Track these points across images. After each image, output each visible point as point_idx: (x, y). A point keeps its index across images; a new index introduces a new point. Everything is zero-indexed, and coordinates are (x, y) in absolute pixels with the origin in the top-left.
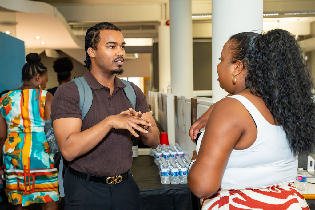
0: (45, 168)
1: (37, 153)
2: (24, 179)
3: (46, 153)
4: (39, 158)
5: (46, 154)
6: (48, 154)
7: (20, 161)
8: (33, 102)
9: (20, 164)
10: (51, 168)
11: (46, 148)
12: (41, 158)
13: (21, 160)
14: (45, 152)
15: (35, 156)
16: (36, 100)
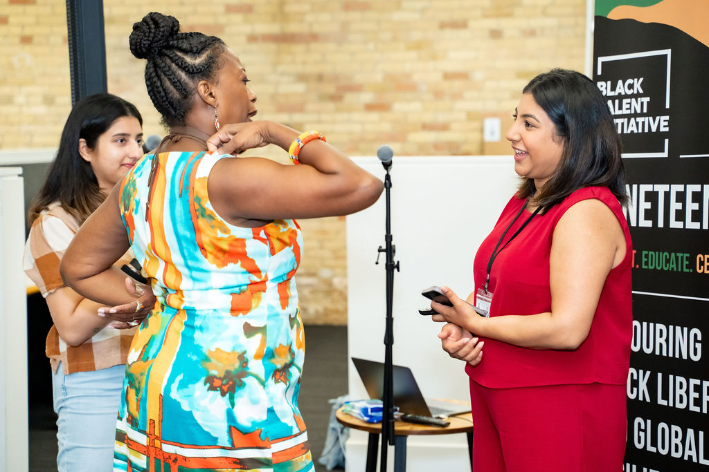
0: (212, 443)
1: (183, 385)
2: (145, 467)
3: (212, 388)
4: (185, 407)
5: (212, 393)
6: (223, 394)
7: (141, 403)
8: (172, 201)
9: (141, 411)
10: (233, 448)
11: (214, 372)
12: (191, 404)
13: (145, 401)
14: (208, 385)
15: (174, 394)
16: (181, 196)
